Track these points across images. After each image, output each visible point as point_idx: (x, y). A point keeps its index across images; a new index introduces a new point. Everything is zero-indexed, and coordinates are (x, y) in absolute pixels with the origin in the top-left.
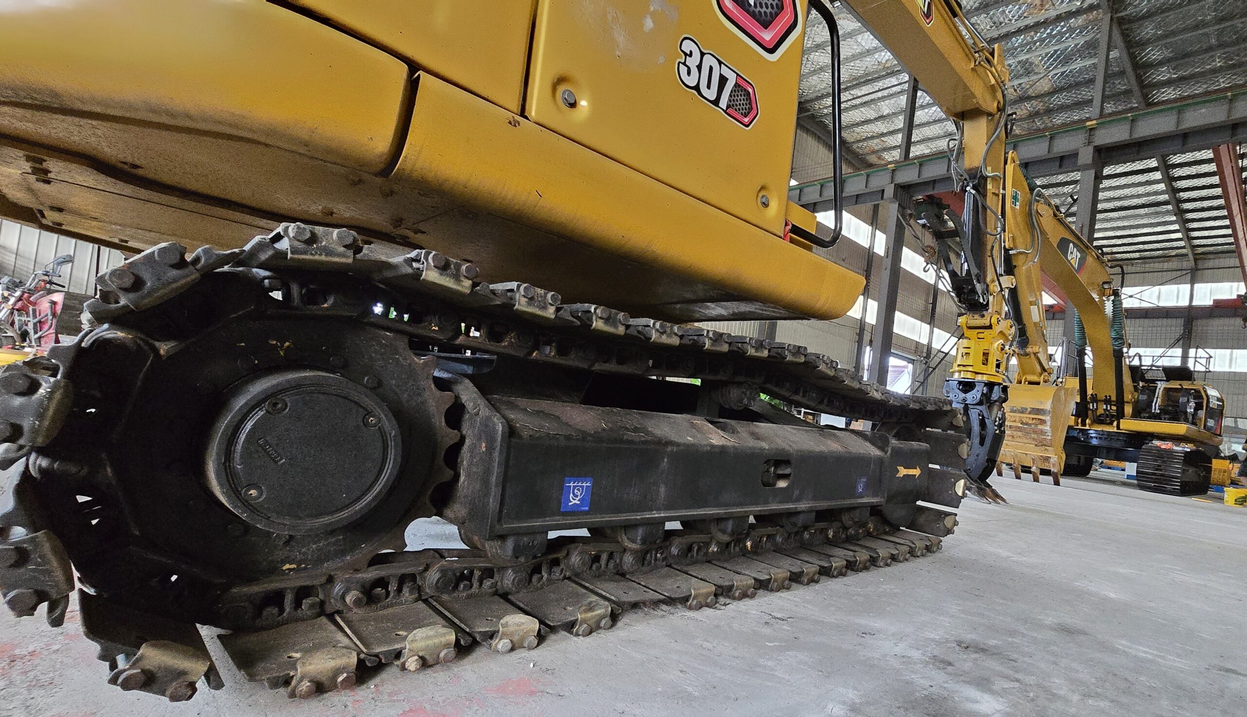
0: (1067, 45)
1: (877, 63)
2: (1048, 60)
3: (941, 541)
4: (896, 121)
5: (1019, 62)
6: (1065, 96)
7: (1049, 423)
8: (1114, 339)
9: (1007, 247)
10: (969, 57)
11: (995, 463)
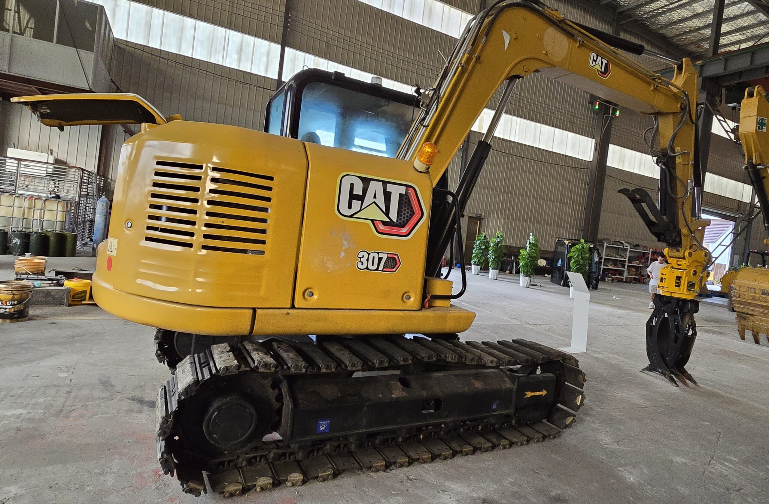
3: (560, 432)
9: (754, 163)
10: (649, 84)
11: (688, 356)
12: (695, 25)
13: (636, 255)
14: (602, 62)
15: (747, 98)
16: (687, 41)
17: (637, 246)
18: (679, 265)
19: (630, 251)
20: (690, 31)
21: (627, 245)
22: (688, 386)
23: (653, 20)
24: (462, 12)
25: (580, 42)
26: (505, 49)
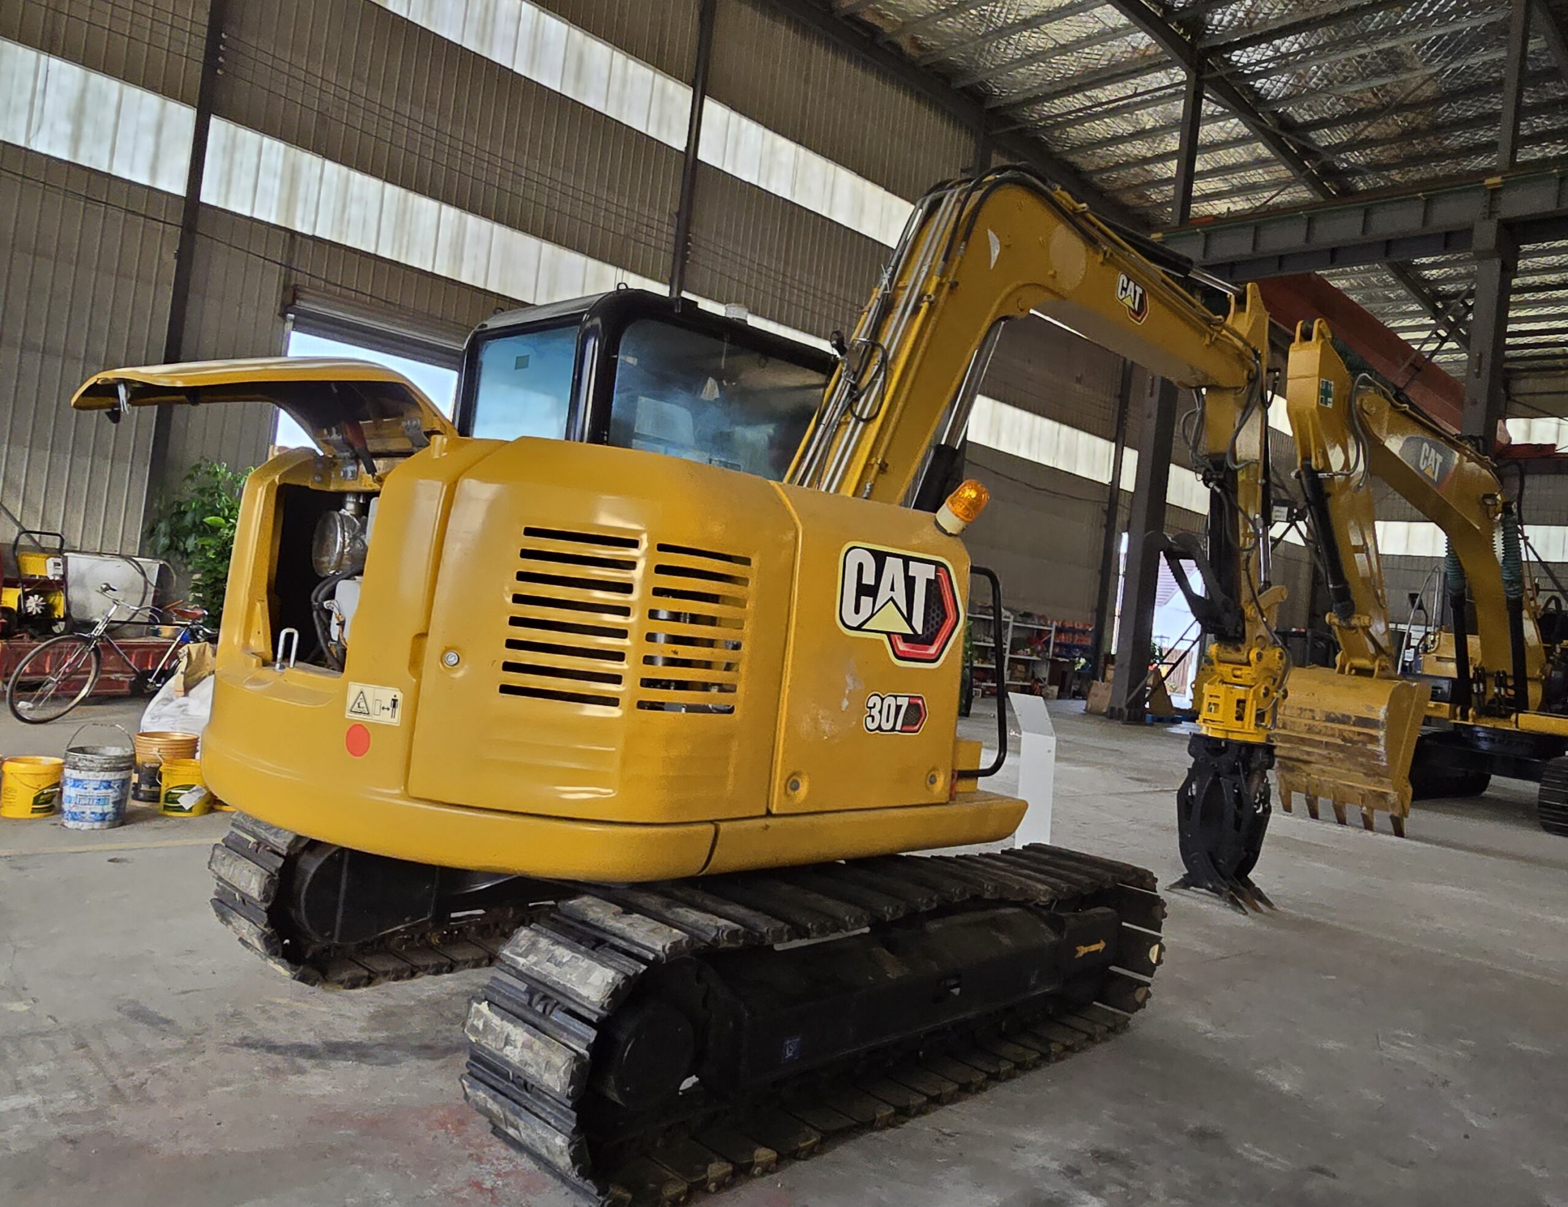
0: (1458, 27)
1: (1130, 49)
2: (1429, 49)
3: (1129, 1019)
4: (1168, 138)
5: (1379, 52)
6: (1462, 104)
7: (1382, 742)
8: (1507, 581)
9: (1313, 466)
10: (1202, 333)
11: (1257, 853)
12: (1136, 152)
13: (1023, 635)
14: (1135, 292)
15: (1300, 341)
16: (1119, 182)
17: (1027, 615)
18: (1235, 676)
19: (1014, 627)
20: (1127, 165)
21: (1008, 613)
22: (1261, 911)
23: (1057, 133)
24: (655, 72)
25: (1105, 254)
26: (992, 265)
